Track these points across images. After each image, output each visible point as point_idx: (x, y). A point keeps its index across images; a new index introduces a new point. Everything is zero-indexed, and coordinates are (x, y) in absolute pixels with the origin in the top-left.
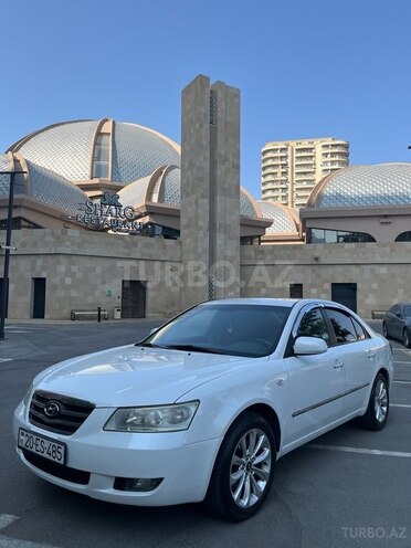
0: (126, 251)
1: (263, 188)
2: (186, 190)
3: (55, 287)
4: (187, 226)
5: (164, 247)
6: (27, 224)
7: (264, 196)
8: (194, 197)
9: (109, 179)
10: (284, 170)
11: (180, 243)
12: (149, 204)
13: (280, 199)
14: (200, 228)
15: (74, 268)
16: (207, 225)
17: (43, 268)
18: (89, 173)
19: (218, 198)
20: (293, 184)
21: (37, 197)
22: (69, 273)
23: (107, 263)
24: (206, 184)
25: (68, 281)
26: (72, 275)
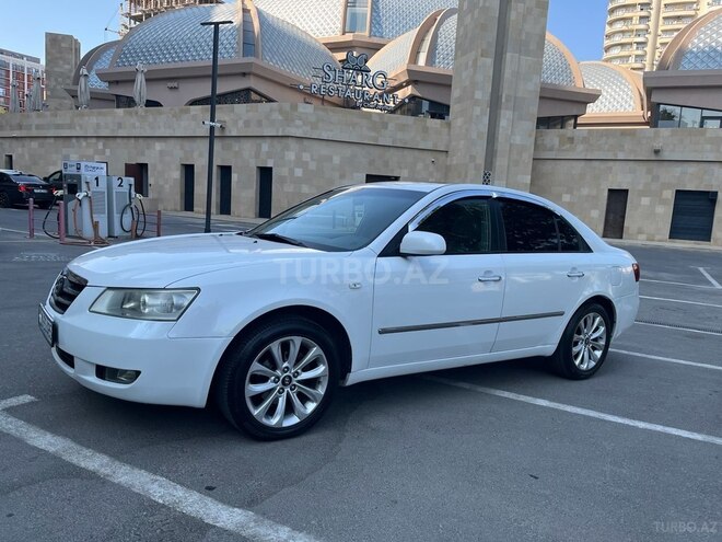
0: (373, 134)
1: (607, 43)
2: (462, 46)
3: (283, 180)
4: (460, 100)
5: (426, 130)
6: (258, 98)
7: (606, 56)
8: (472, 55)
9: (367, 33)
10: (644, 13)
11: (449, 125)
12: (413, 68)
13: (632, 60)
14: (477, 103)
15: (306, 157)
16: (488, 98)
17: (269, 155)
18: (340, 26)
19: (508, 56)
20: (656, 35)
21: (268, 61)
22: (300, 163)
23: (348, 151)
24: (492, 35)
25: (299, 172)
26: (304, 165)
